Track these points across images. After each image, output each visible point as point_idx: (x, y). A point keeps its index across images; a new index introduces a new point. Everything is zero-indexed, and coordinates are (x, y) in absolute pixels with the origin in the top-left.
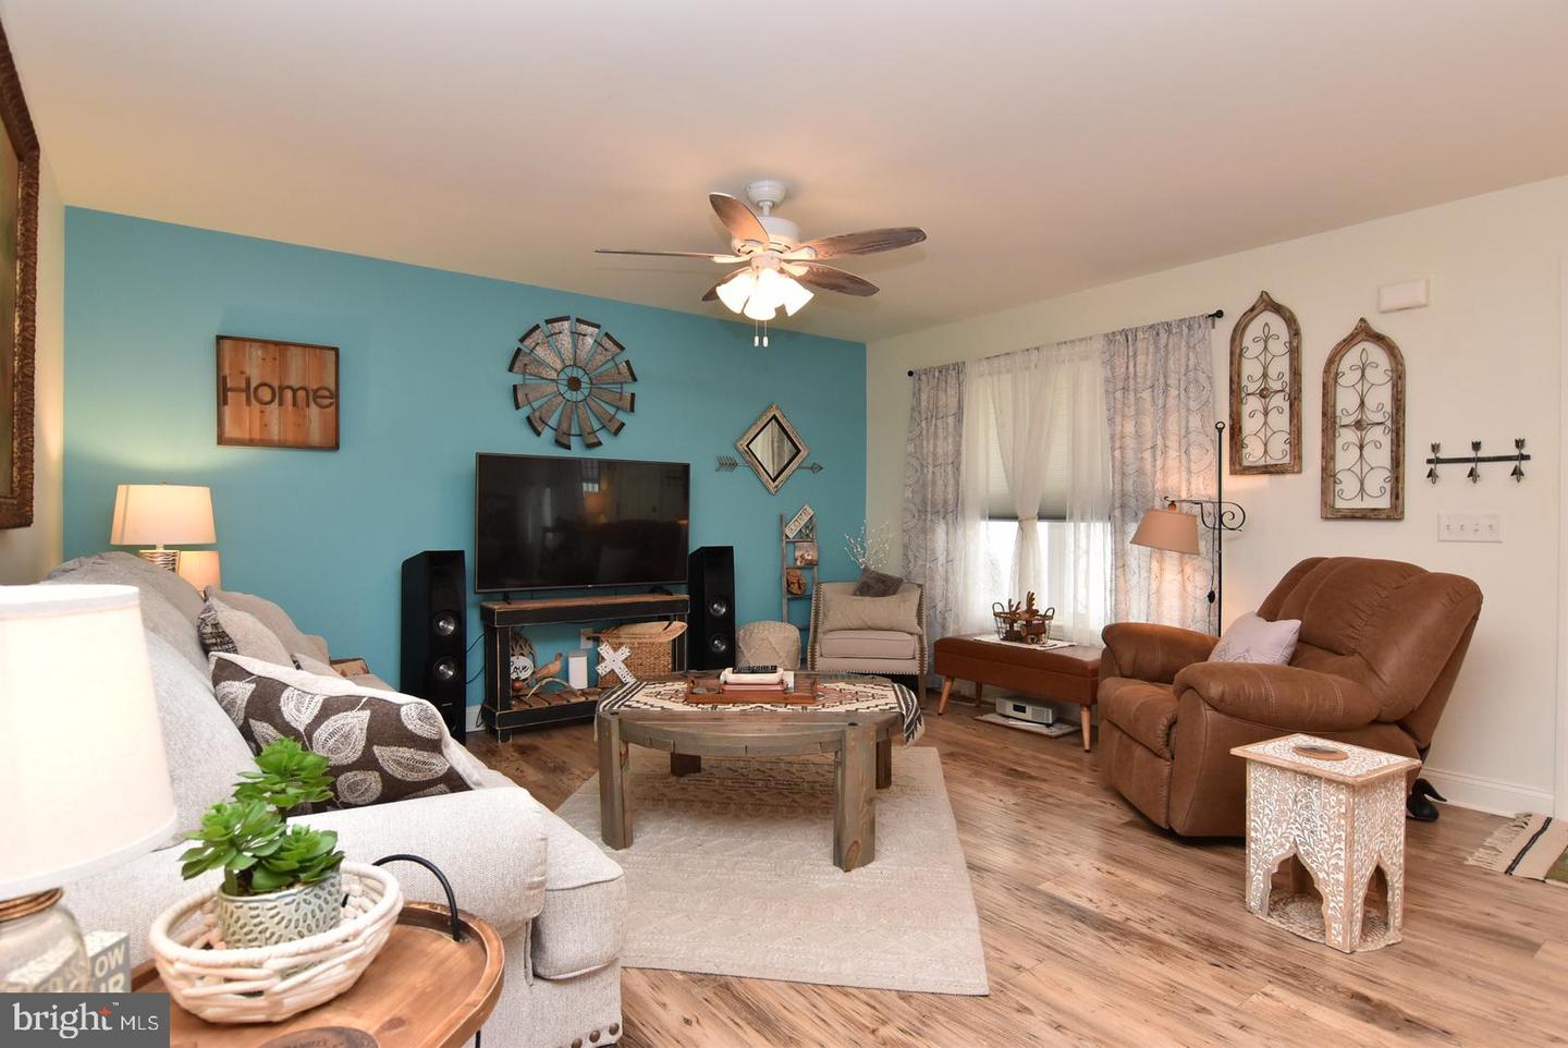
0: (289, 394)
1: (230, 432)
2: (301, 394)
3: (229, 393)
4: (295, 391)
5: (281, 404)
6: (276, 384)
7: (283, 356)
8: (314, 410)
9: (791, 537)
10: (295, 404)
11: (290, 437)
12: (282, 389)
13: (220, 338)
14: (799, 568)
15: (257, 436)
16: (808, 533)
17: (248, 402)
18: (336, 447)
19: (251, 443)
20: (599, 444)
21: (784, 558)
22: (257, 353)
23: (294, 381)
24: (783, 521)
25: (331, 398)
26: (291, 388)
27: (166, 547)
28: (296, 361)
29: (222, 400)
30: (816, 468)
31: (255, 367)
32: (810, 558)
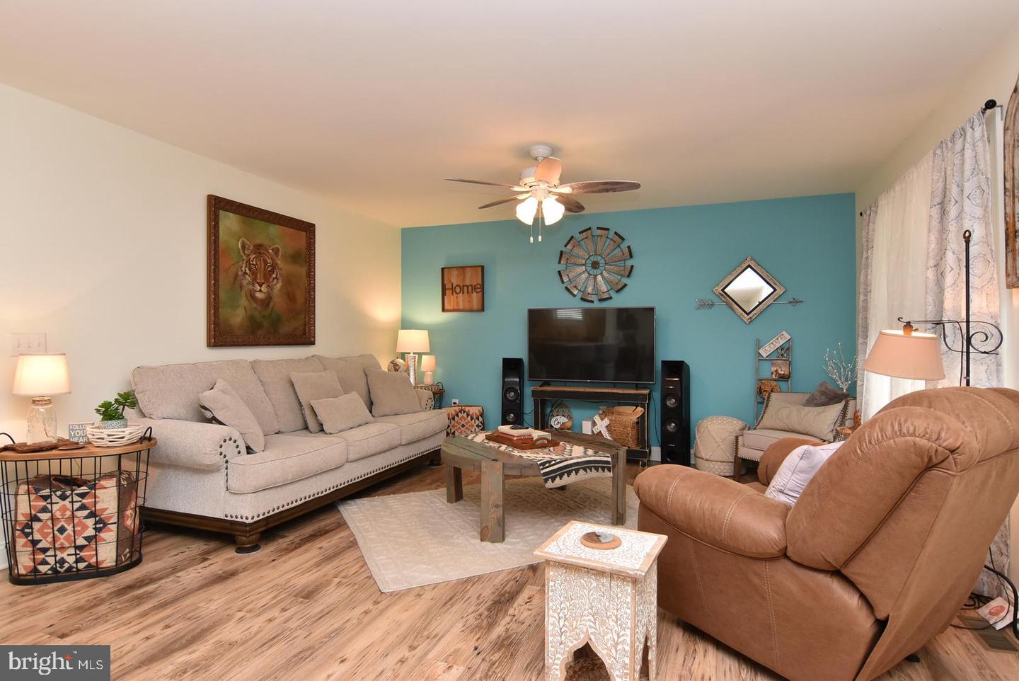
0: (465, 288)
1: (446, 308)
2: (470, 288)
3: (447, 291)
4: (468, 287)
5: (463, 293)
6: (461, 285)
7: (464, 272)
8: (475, 294)
9: (765, 355)
10: (468, 293)
11: (467, 308)
12: (463, 286)
13: (443, 269)
14: (775, 380)
15: (455, 308)
16: (785, 352)
17: (453, 295)
18: (482, 309)
19: (454, 310)
20: (611, 298)
21: (757, 370)
22: (455, 273)
23: (467, 283)
24: (759, 345)
25: (481, 288)
26: (466, 286)
27: (414, 353)
28: (468, 273)
29: (444, 294)
30: (795, 302)
31: (454, 279)
32: (782, 372)
